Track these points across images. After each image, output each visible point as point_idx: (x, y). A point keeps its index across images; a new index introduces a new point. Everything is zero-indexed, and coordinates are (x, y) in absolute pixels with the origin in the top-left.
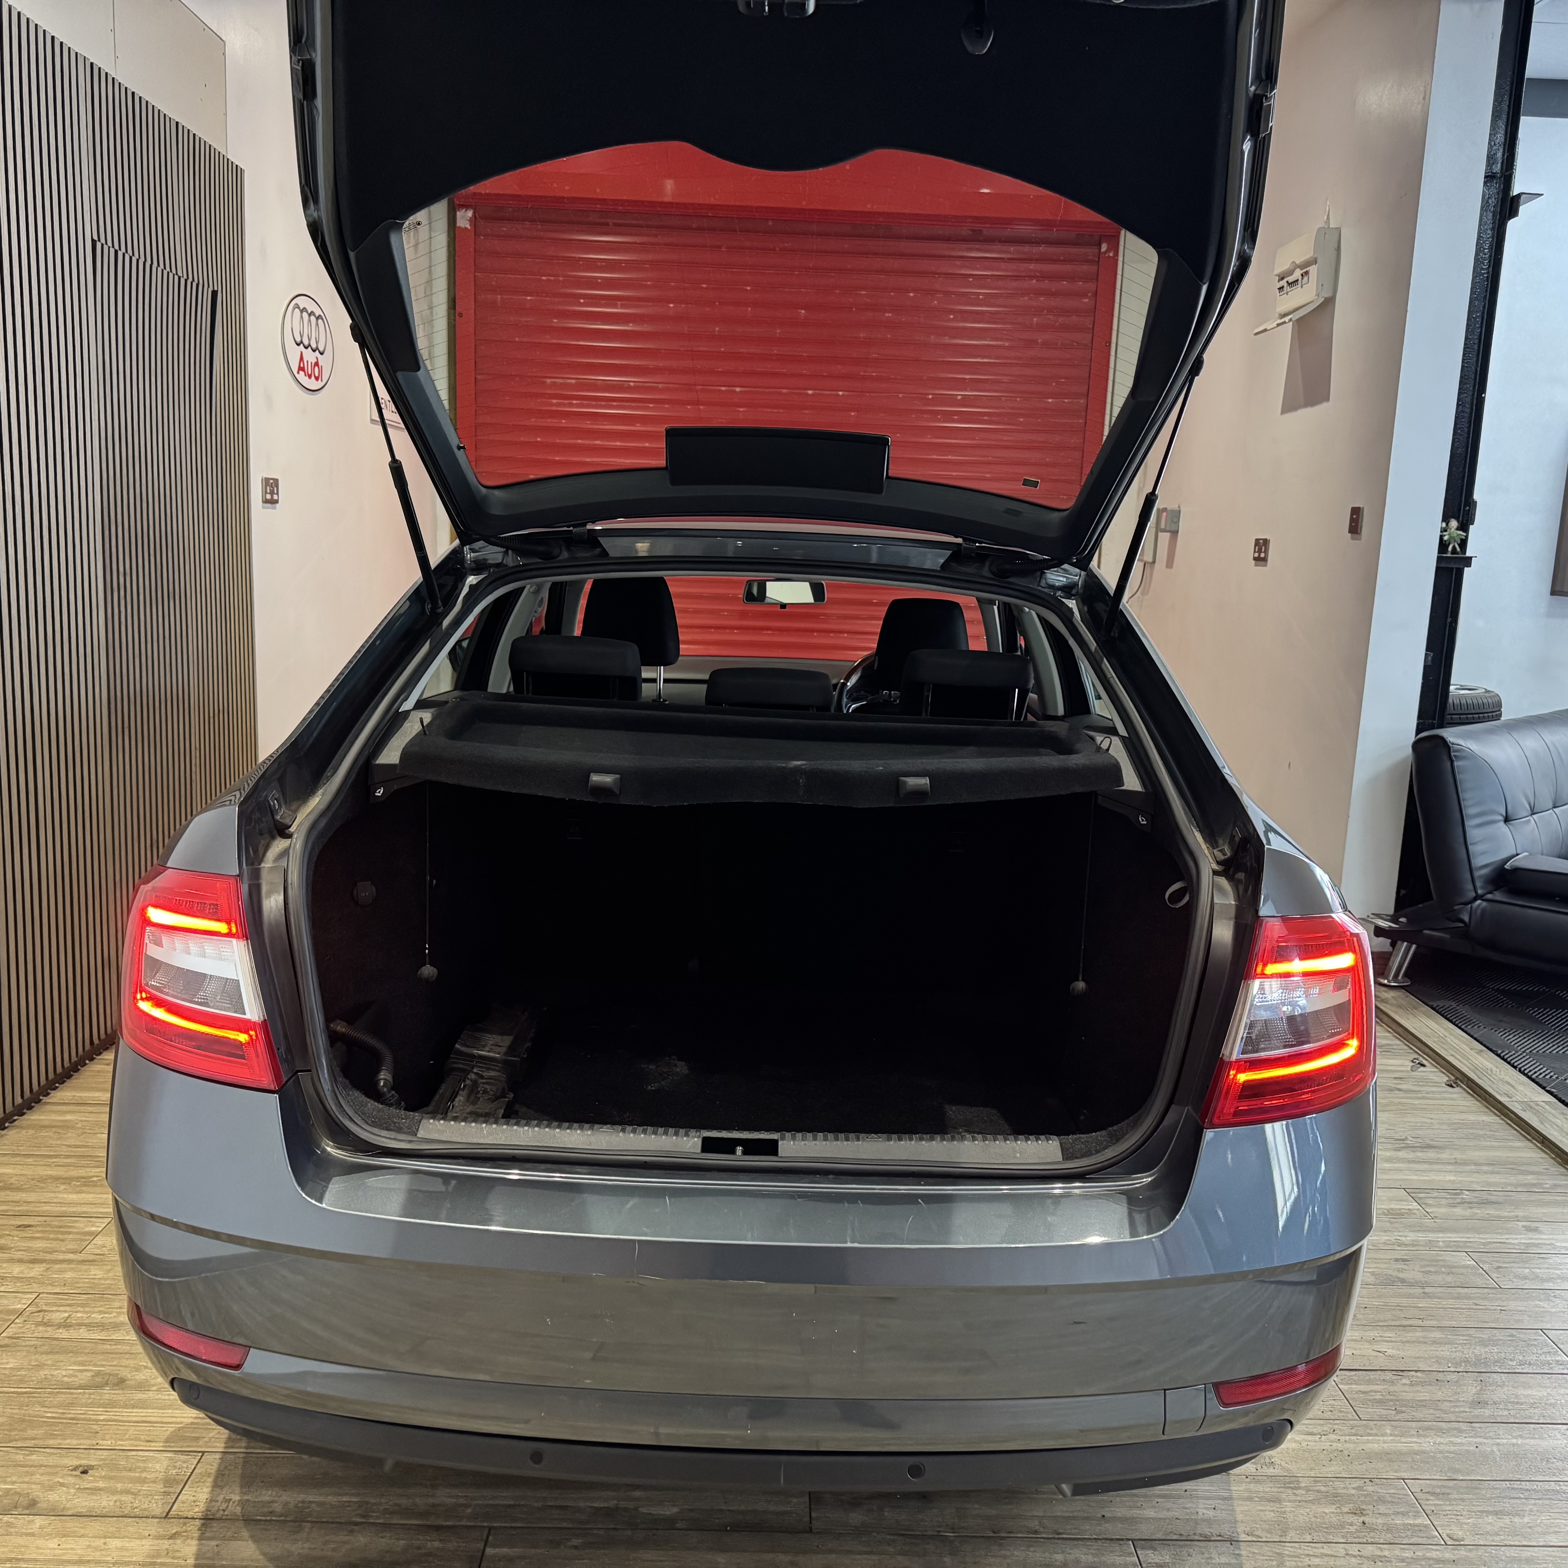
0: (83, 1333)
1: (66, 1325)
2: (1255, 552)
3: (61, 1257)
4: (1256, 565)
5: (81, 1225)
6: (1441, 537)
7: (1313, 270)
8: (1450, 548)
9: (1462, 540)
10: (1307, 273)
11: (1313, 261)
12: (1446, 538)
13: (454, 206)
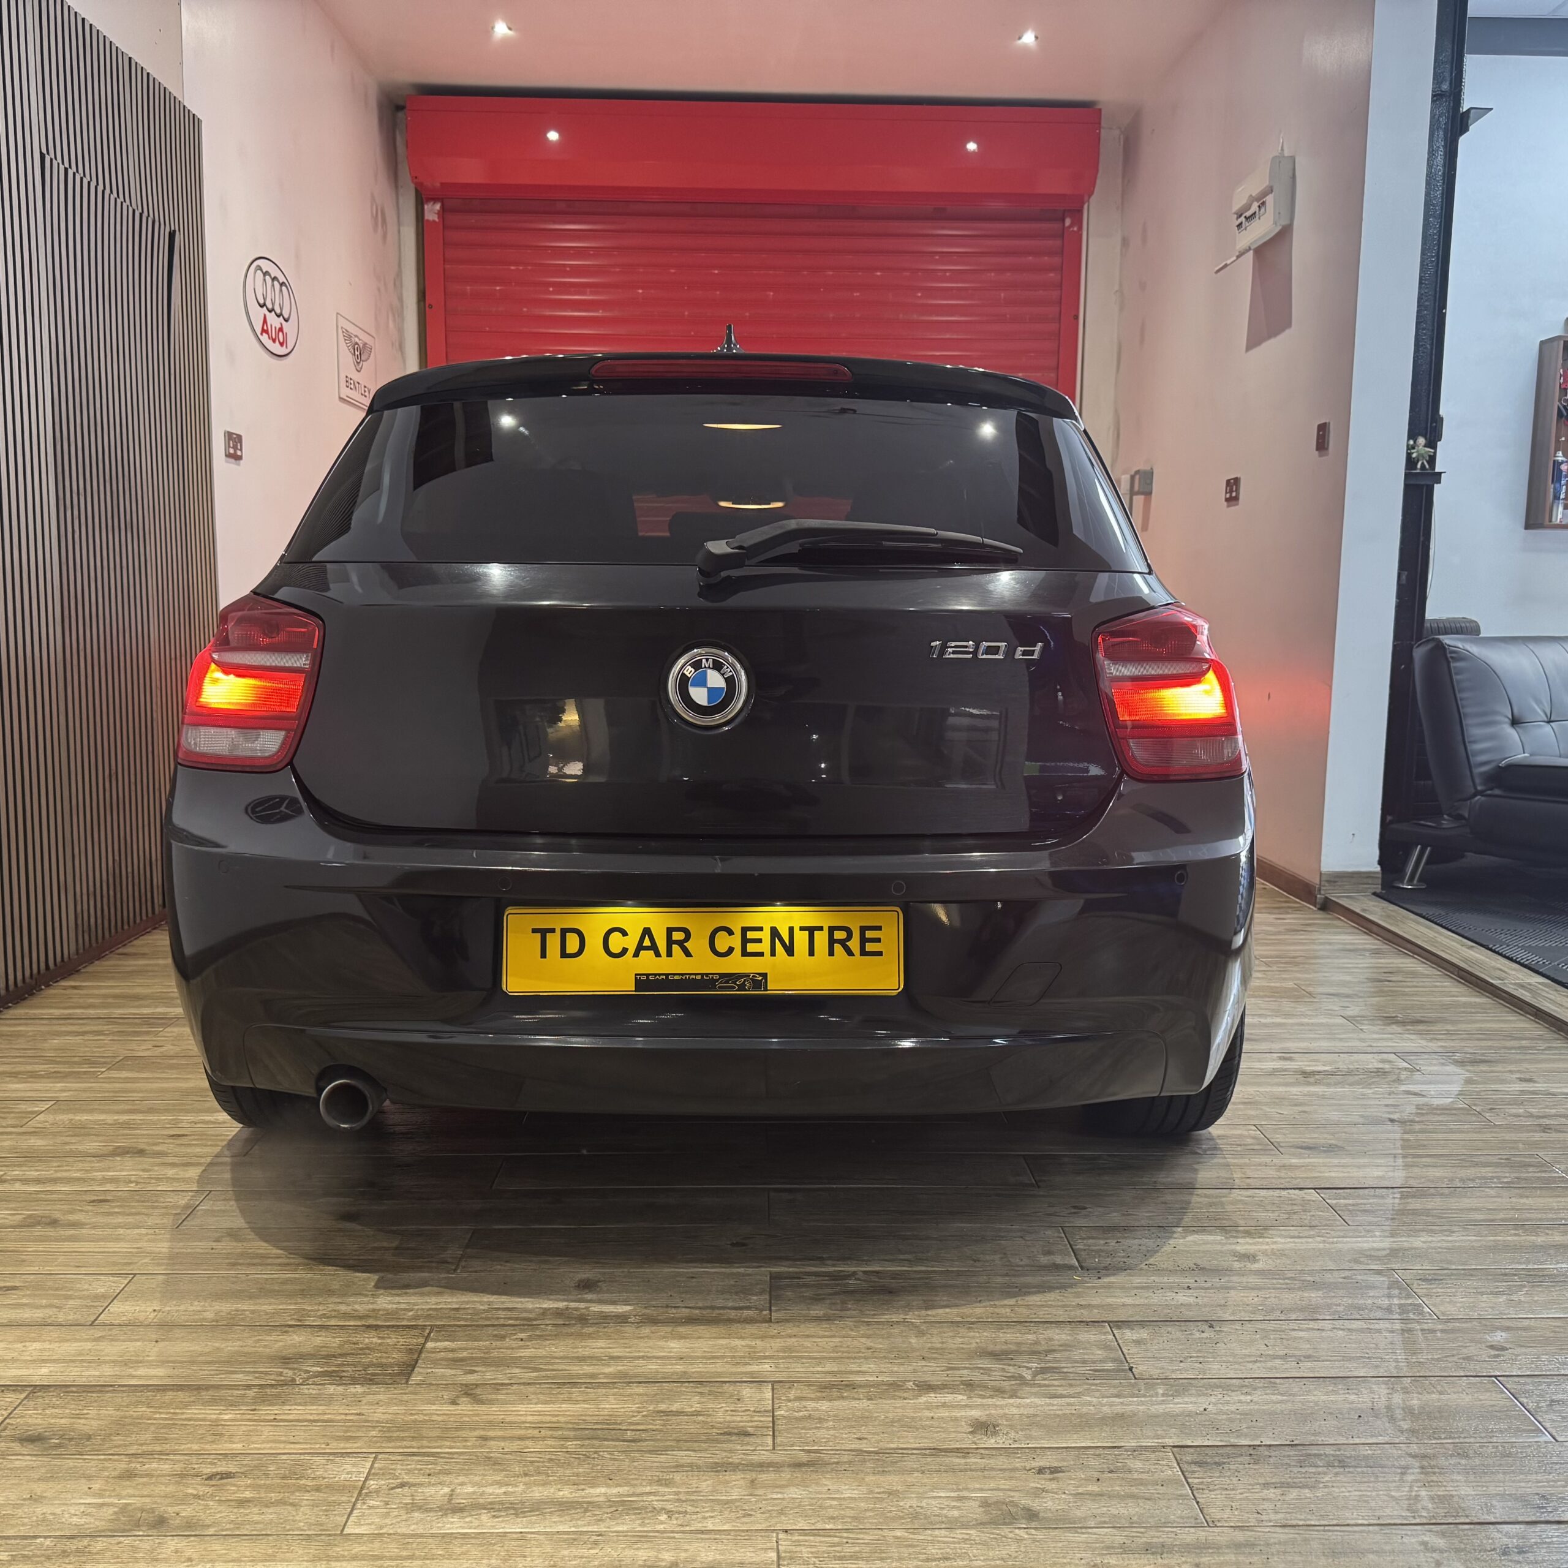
2: (1226, 493)
3: (2, 1130)
4: (1228, 506)
5: (23, 1107)
6: (1409, 455)
7: (1269, 199)
8: (1419, 466)
9: (1430, 456)
10: (1264, 203)
11: (1270, 190)
12: (1414, 455)
13: (421, 199)
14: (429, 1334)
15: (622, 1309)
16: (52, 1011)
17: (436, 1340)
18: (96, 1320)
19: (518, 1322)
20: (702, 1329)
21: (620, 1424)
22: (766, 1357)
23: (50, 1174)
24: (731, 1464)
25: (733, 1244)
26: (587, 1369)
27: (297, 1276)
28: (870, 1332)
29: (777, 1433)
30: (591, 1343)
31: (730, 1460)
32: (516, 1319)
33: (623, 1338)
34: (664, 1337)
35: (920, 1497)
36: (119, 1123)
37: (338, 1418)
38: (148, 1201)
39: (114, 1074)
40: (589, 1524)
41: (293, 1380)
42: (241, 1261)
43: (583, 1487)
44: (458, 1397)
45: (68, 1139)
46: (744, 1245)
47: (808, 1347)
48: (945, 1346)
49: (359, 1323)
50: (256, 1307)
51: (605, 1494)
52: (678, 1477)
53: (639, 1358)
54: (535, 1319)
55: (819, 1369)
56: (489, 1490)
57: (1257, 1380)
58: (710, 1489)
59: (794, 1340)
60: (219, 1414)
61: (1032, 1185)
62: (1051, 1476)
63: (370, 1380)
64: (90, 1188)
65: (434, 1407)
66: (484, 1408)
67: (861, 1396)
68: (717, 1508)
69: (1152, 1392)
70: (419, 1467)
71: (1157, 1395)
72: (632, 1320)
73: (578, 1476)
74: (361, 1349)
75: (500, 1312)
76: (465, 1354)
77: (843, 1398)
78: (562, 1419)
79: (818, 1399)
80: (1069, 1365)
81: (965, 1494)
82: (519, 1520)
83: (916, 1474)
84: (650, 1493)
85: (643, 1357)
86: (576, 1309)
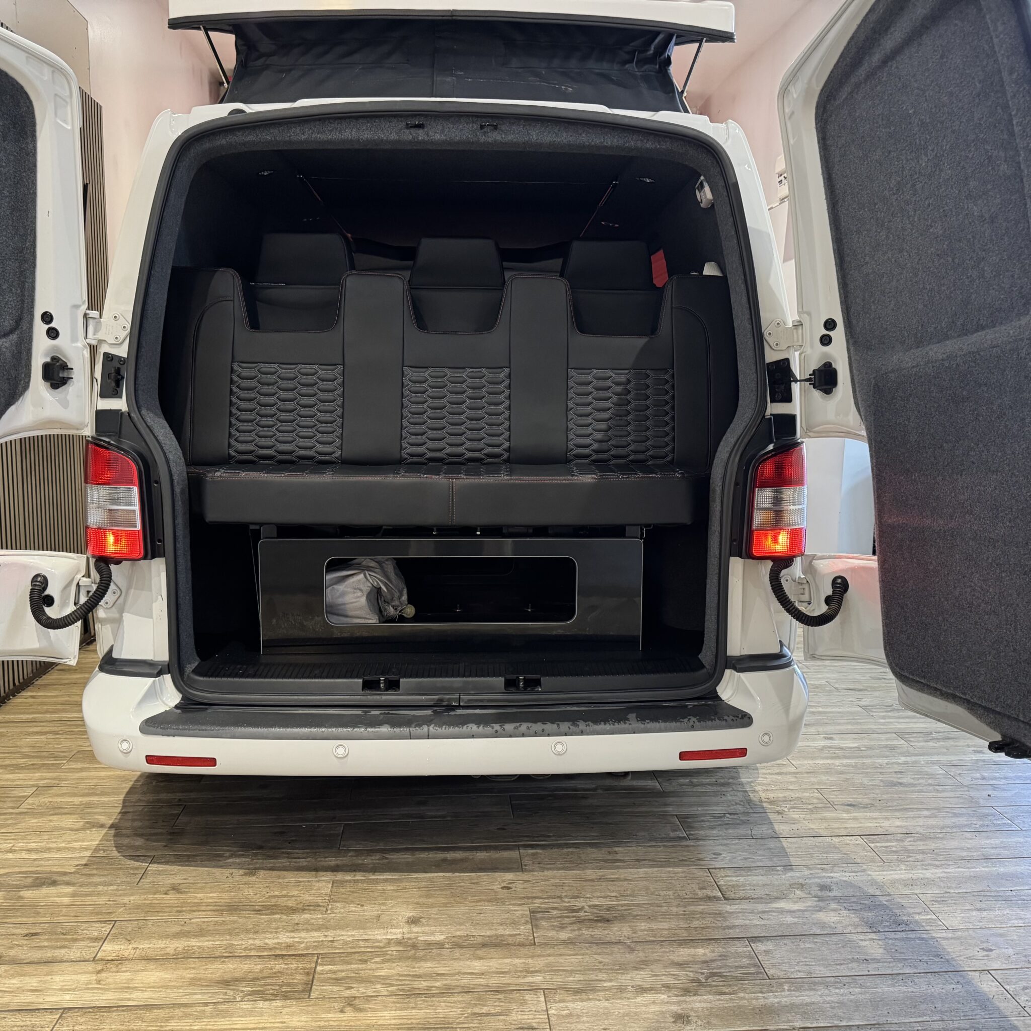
0: (24, 855)
3: (4, 811)
5: (16, 792)
14: (317, 961)
15: (440, 938)
16: (22, 716)
17: (321, 965)
18: (95, 957)
19: (373, 950)
20: (492, 952)
21: (451, 1024)
22: (537, 971)
25: (502, 888)
26: (424, 984)
27: (223, 919)
28: (599, 951)
29: (552, 1027)
30: (423, 964)
32: (372, 947)
33: (444, 960)
34: (470, 959)
36: (83, 804)
37: (269, 1026)
38: (114, 864)
39: (74, 765)
41: (235, 998)
42: (184, 909)
44: (344, 1007)
46: (509, 888)
47: (562, 963)
48: (647, 959)
49: (270, 954)
50: (201, 944)
53: (455, 974)
54: (384, 947)
55: (571, 979)
57: (845, 978)
59: (552, 958)
60: (191, 1025)
61: (684, 838)
63: (285, 996)
65: (330, 1015)
66: (362, 1014)
67: (601, 998)
69: (781, 989)
71: (784, 991)
72: (447, 946)
74: (275, 973)
75: (361, 942)
76: (343, 975)
77: (590, 999)
78: (414, 1021)
79: (573, 1001)
80: (727, 970)
85: (458, 974)
86: (409, 939)
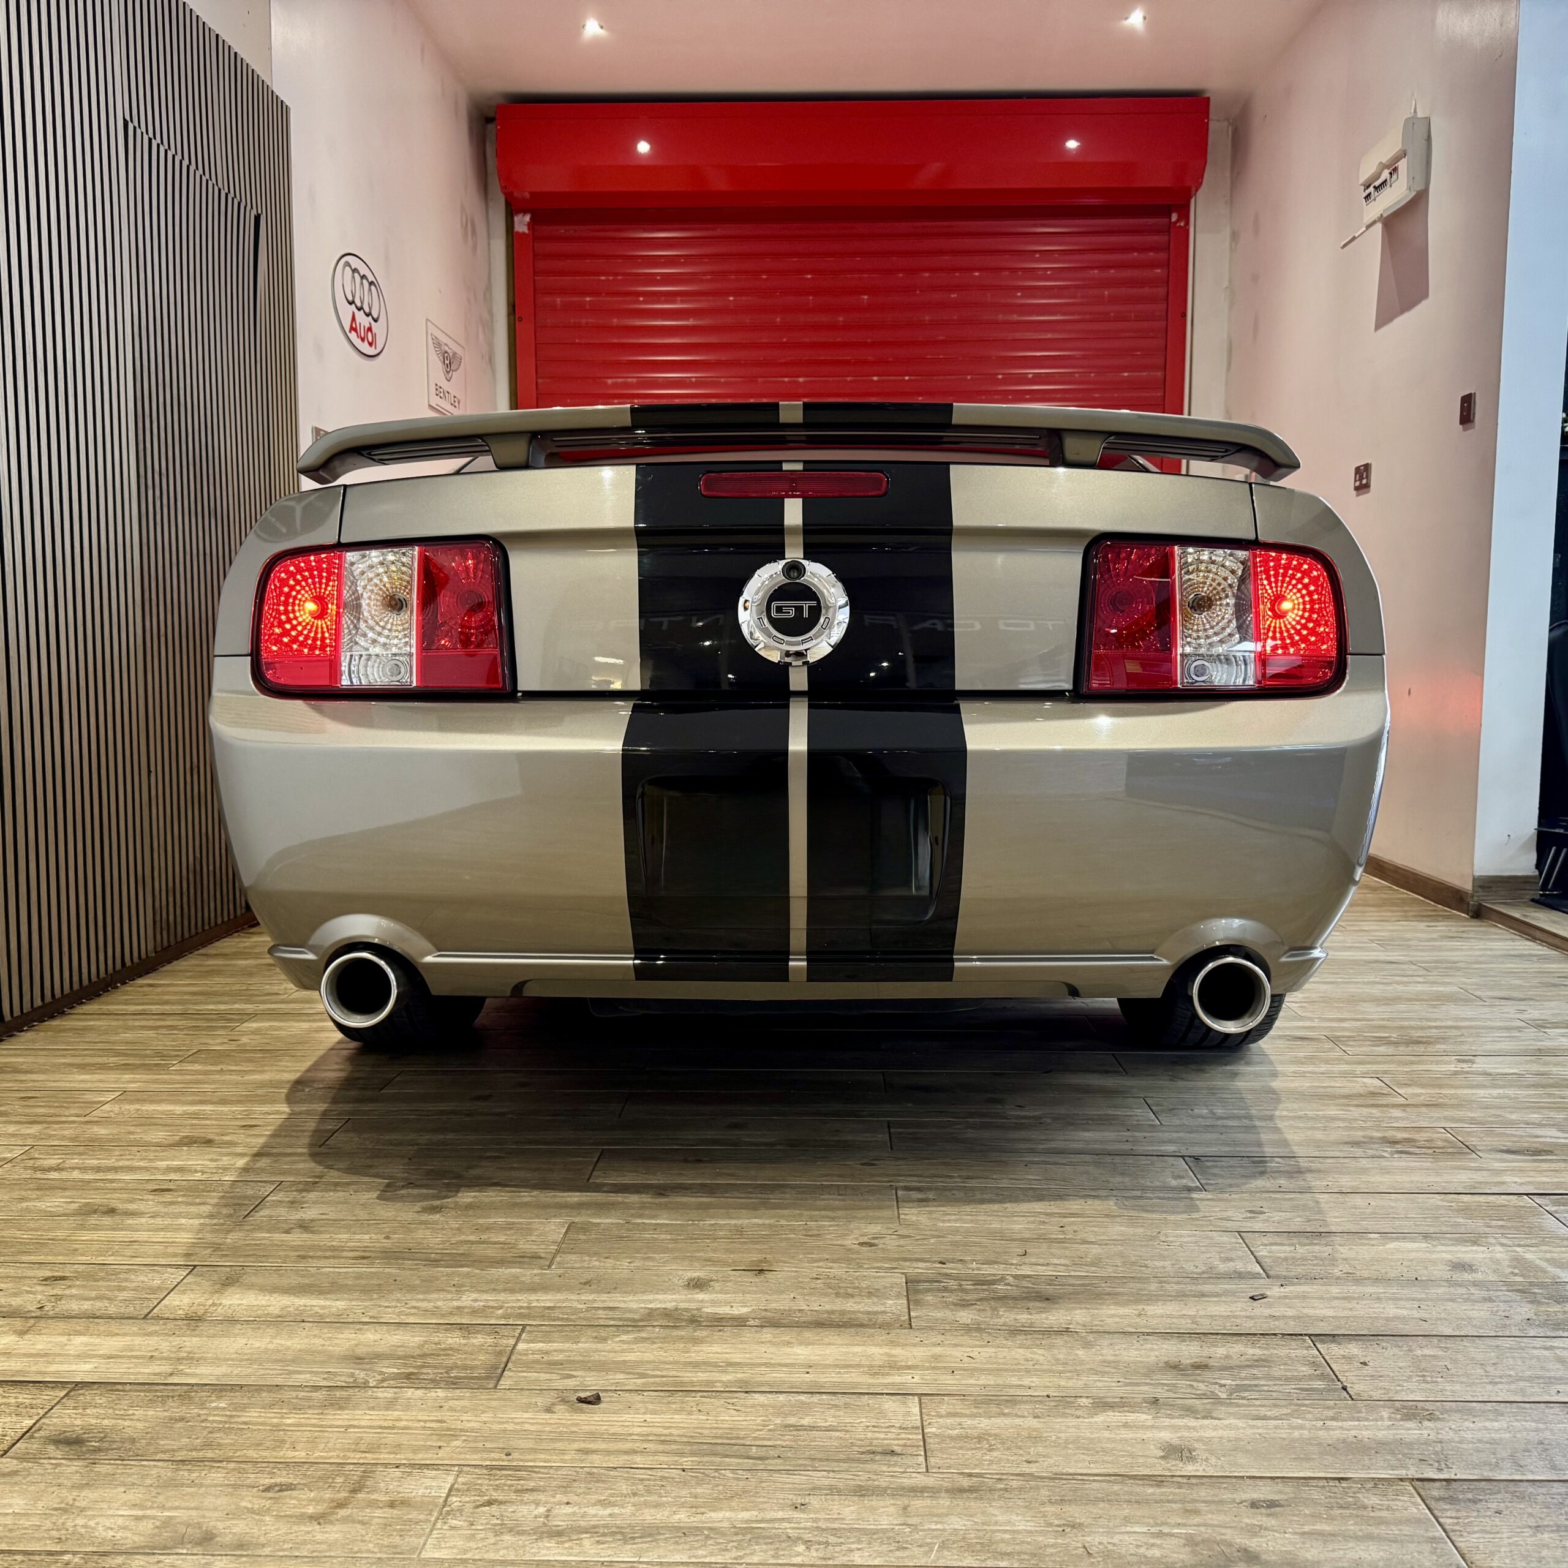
0: (76, 1175)
1: (58, 1169)
2: (1356, 481)
3: (64, 1119)
4: (1358, 495)
5: (89, 1097)
6: (1563, 429)
7: (1402, 165)
10: (1395, 170)
11: (1403, 154)
13: (512, 209)
14: (520, 1335)
15: (739, 1310)
16: (126, 1007)
17: (526, 1341)
18: (149, 1313)
19: (620, 1323)
20: (831, 1335)
21: (743, 1438)
22: (909, 1368)
23: (111, 1162)
24: (878, 1487)
25: (861, 1244)
26: (702, 1376)
27: (373, 1270)
29: (928, 1454)
30: (704, 1348)
31: (876, 1483)
33: (742, 1342)
34: (789, 1342)
35: (1110, 1533)
36: (188, 1114)
37: (416, 1425)
38: (213, 1191)
39: (190, 1067)
40: (712, 1554)
41: (366, 1382)
42: (311, 1254)
43: (703, 1510)
44: (553, 1404)
45: (132, 1129)
46: (871, 1245)
47: (957, 1357)
48: (1118, 1358)
49: (441, 1322)
50: (326, 1303)
51: (729, 1519)
52: (814, 1501)
53: (761, 1365)
54: (642, 1320)
55: (972, 1382)
56: (592, 1511)
57: (1503, 1405)
58: (854, 1516)
59: (939, 1349)
60: (282, 1417)
61: (1195, 1189)
62: (1268, 1511)
63: (453, 1384)
64: (152, 1177)
65: (526, 1415)
66: (583, 1417)
67: (1026, 1414)
68: (864, 1538)
69: (1375, 1416)
70: (509, 1482)
71: (1382, 1418)
72: (752, 1323)
73: (696, 1497)
74: (443, 1350)
75: (600, 1312)
76: (561, 1357)
77: (1004, 1415)
78: (675, 1432)
79: (973, 1416)
80: (1270, 1383)
81: (1166, 1530)
82: (628, 1547)
83: (1102, 1505)
84: (782, 1520)
85: (765, 1364)
86: (686, 1310)
